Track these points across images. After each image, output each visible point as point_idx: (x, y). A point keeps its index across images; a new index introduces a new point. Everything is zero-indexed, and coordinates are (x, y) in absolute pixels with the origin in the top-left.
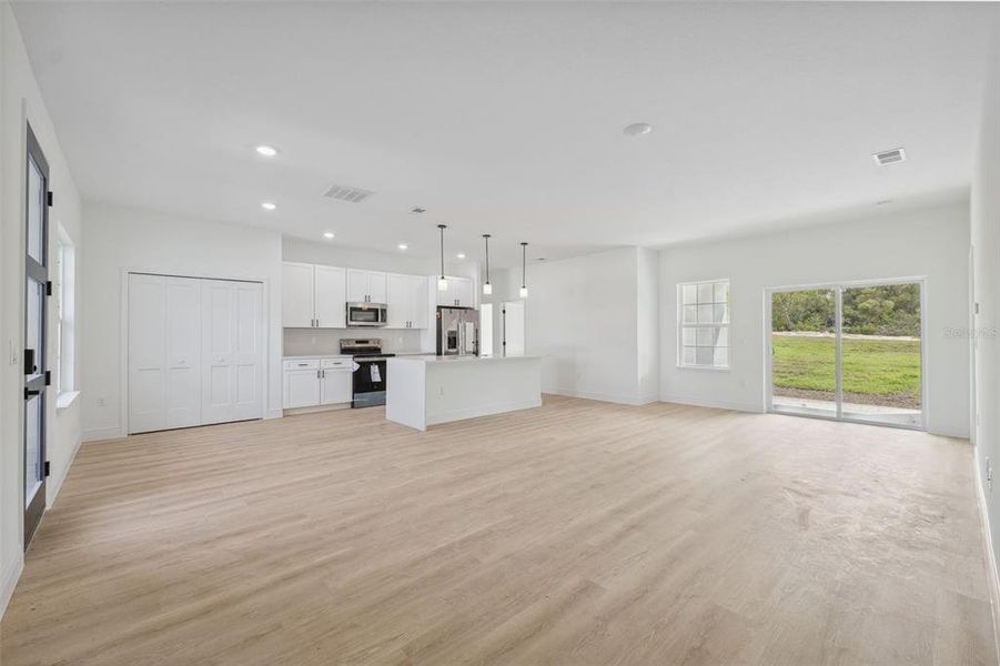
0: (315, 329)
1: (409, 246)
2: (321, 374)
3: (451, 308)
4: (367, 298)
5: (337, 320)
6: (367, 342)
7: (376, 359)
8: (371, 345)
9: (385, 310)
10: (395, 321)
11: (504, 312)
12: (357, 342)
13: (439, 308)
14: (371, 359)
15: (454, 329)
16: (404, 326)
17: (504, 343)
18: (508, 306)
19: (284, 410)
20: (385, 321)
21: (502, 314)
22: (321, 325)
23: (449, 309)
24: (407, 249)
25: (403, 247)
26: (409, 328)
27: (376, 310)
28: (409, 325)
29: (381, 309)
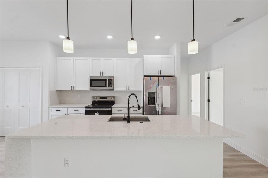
0: (73, 91)
4: (102, 73)
5: (87, 87)
6: (106, 98)
7: (99, 109)
8: (108, 99)
9: (111, 80)
10: (119, 86)
11: (209, 78)
12: (101, 98)
13: (145, 77)
14: (96, 110)
16: (125, 89)
17: (209, 101)
18: (212, 74)
20: (112, 86)
21: (207, 80)
22: (76, 89)
23: (149, 77)
24: (113, 38)
25: (110, 37)
26: (128, 90)
27: (105, 80)
28: (128, 88)
29: (108, 79)
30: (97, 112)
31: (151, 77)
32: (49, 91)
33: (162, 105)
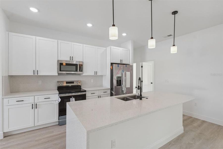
0: (36, 77)
1: (93, 25)
2: (35, 106)
3: (118, 64)
4: (72, 58)
5: (54, 71)
6: (73, 82)
7: (74, 94)
8: (75, 84)
9: (82, 65)
10: (88, 71)
11: (142, 67)
12: (67, 83)
13: (112, 64)
14: (70, 95)
15: (120, 75)
16: (93, 74)
18: (144, 64)
19: (4, 133)
20: (82, 71)
21: (141, 68)
22: (40, 74)
23: (117, 65)
24: (92, 26)
25: (89, 25)
26: (96, 75)
27: (76, 65)
28: (96, 73)
29: (79, 64)
30: (72, 97)
31: (119, 65)
32: (2, 76)
33: (126, 86)
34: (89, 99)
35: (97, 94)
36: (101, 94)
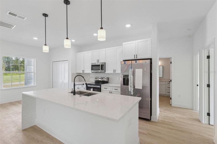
4: (98, 61)
6: (102, 78)
10: (109, 70)
12: (99, 78)
15: (127, 73)
16: (112, 72)
17: (209, 86)
20: (103, 70)
23: (124, 62)
28: (114, 71)
29: (101, 65)
30: (92, 88)
32: (71, 73)
33: (134, 87)
34: (102, 92)
35: (109, 90)
36: (113, 90)
